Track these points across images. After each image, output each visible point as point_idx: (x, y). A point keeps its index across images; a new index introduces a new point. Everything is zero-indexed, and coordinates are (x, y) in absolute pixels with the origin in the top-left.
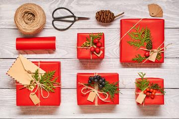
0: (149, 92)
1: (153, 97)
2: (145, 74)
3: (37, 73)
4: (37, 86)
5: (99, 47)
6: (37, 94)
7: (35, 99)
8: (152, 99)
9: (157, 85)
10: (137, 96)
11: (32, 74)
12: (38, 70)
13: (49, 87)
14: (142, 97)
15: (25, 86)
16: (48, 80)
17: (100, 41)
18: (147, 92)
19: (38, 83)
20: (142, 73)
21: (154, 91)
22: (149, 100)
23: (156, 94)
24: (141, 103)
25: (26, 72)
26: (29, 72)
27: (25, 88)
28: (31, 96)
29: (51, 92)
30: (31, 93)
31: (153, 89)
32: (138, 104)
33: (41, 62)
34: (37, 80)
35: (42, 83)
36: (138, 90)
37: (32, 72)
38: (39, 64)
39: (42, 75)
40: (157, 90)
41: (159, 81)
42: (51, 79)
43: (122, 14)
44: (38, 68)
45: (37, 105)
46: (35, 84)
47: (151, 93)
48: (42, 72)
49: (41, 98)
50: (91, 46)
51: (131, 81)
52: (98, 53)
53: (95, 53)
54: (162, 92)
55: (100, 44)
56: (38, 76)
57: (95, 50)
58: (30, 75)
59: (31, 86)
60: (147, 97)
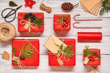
0: (91, 57)
1: (94, 61)
2: (89, 46)
3: (62, 46)
4: (62, 54)
5: (67, 23)
6: (62, 59)
7: (60, 62)
8: (93, 61)
9: (96, 53)
10: (84, 60)
11: (59, 47)
12: (62, 44)
13: (69, 55)
14: (87, 60)
15: (54, 54)
16: (68, 51)
17: (68, 19)
18: (90, 57)
19: (63, 52)
20: (87, 46)
21: (94, 57)
22: (91, 62)
23: (96, 59)
24: (86, 64)
25: (55, 45)
26: (57, 45)
27: (54, 55)
28: (58, 60)
29: (70, 58)
30: (58, 58)
31: (94, 56)
32: (84, 65)
33: (64, 39)
34: (62, 50)
35: (65, 52)
36: (85, 56)
37: (59, 45)
38: (63, 40)
39: (65, 47)
40: (96, 56)
41: (97, 51)
42: (71, 50)
43: (77, 4)
44: (62, 43)
45: (62, 65)
46: (61, 53)
47: (93, 58)
48: (65, 45)
49: (64, 61)
50: (62, 23)
51: (80, 50)
52: (67, 27)
53: (65, 27)
54: (99, 57)
55: (68, 21)
56: (62, 48)
57: (65, 25)
58: (58, 47)
59: (58, 54)
60: (90, 60)
